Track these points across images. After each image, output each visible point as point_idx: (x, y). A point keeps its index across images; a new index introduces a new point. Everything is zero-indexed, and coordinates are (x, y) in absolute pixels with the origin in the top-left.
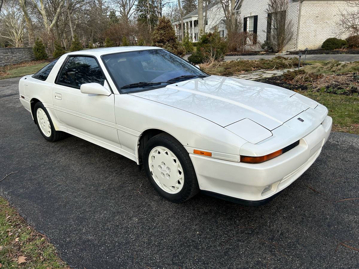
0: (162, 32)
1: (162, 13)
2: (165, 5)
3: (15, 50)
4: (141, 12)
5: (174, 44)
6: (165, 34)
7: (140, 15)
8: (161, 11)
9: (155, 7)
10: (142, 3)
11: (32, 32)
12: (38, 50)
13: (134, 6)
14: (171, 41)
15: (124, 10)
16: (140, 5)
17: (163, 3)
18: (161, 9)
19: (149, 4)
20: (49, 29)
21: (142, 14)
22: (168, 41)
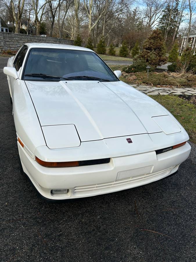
0: (152, 41)
1: (179, 27)
2: (183, 21)
3: (63, 40)
4: (162, 24)
5: (159, 53)
6: (154, 43)
7: (161, 27)
8: (179, 25)
9: (176, 21)
10: (165, 17)
11: (78, 30)
12: (77, 43)
13: (158, 19)
14: (157, 50)
15: (150, 21)
16: (163, 19)
17: (182, 19)
18: (179, 24)
19: (171, 18)
20: (91, 29)
21: (163, 26)
22: (155, 49)
